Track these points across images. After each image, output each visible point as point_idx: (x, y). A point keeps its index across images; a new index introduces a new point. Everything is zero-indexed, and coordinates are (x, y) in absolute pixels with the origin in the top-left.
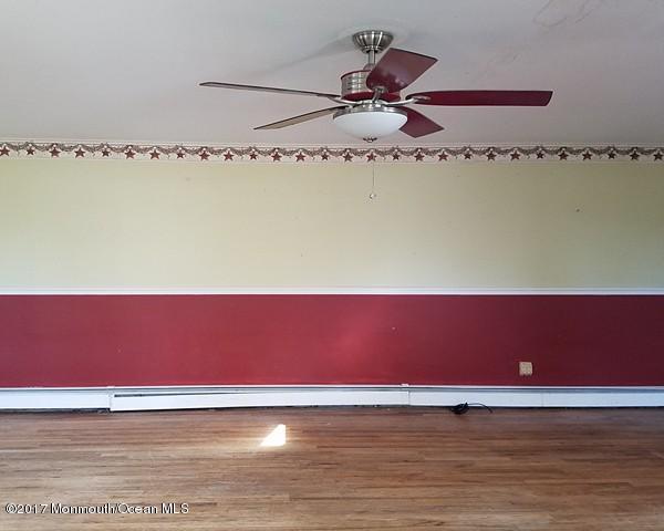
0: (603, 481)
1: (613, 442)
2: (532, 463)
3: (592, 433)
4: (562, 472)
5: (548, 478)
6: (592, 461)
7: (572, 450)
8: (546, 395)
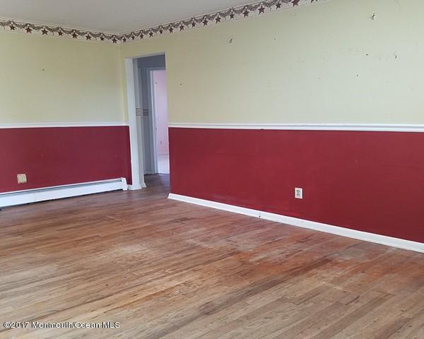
0: (84, 237)
1: (83, 215)
2: (37, 236)
3: (71, 212)
4: (57, 238)
5: (49, 243)
6: (74, 228)
7: (61, 224)
8: (37, 194)
